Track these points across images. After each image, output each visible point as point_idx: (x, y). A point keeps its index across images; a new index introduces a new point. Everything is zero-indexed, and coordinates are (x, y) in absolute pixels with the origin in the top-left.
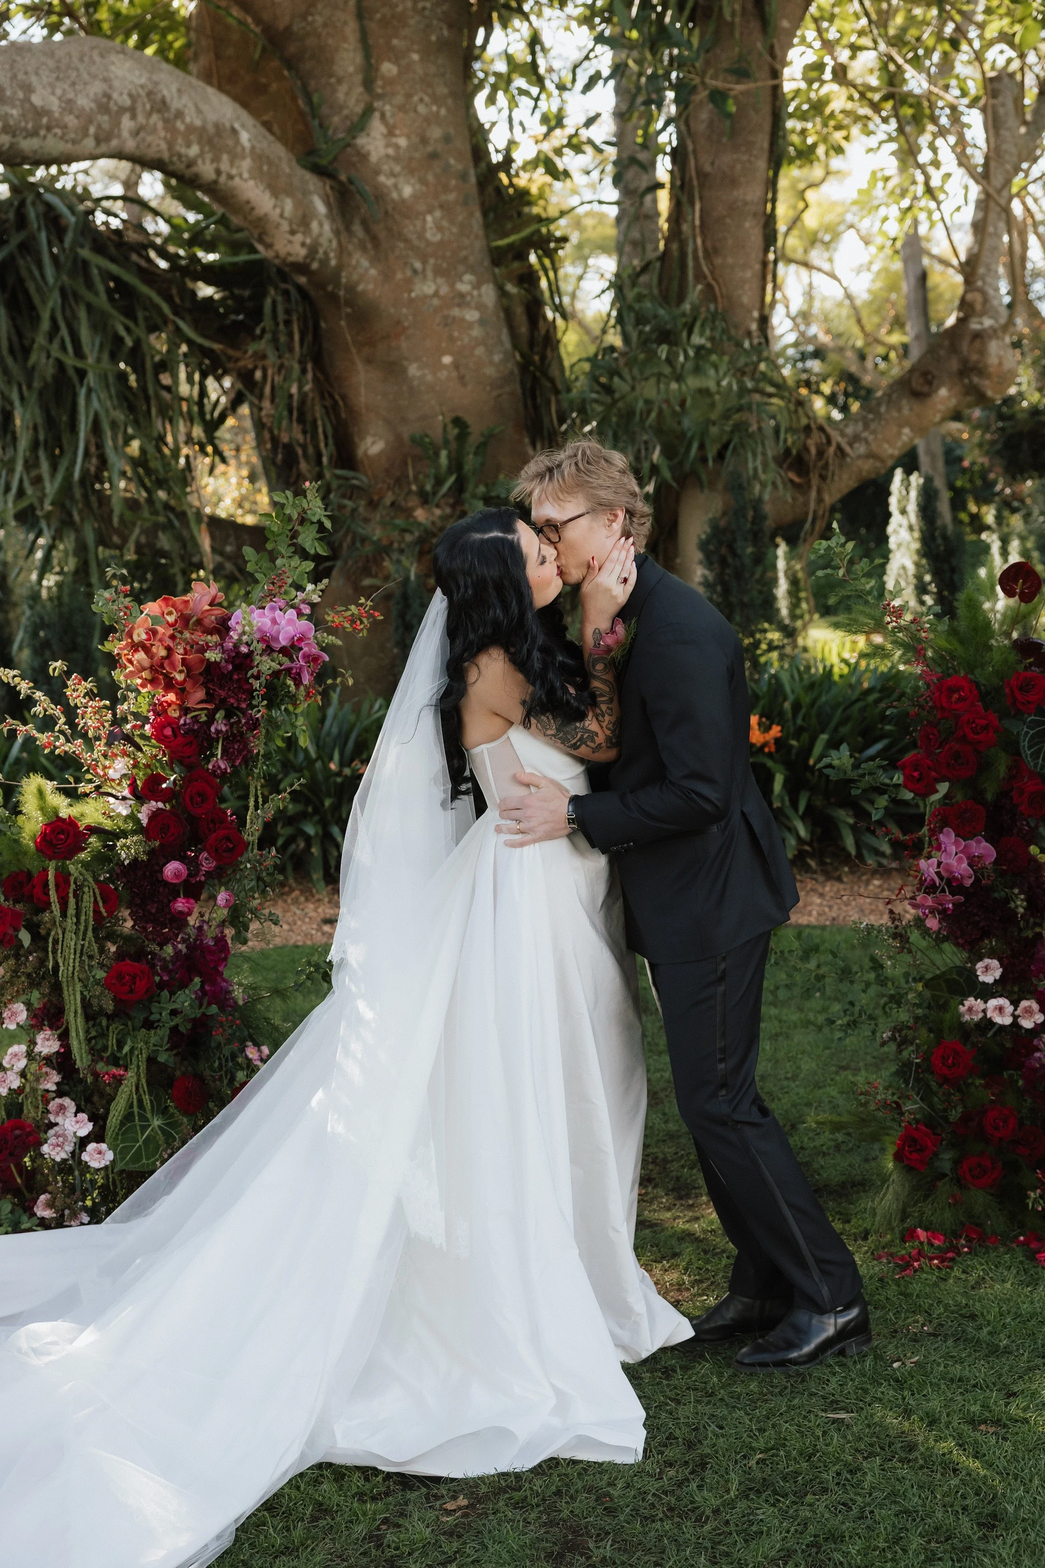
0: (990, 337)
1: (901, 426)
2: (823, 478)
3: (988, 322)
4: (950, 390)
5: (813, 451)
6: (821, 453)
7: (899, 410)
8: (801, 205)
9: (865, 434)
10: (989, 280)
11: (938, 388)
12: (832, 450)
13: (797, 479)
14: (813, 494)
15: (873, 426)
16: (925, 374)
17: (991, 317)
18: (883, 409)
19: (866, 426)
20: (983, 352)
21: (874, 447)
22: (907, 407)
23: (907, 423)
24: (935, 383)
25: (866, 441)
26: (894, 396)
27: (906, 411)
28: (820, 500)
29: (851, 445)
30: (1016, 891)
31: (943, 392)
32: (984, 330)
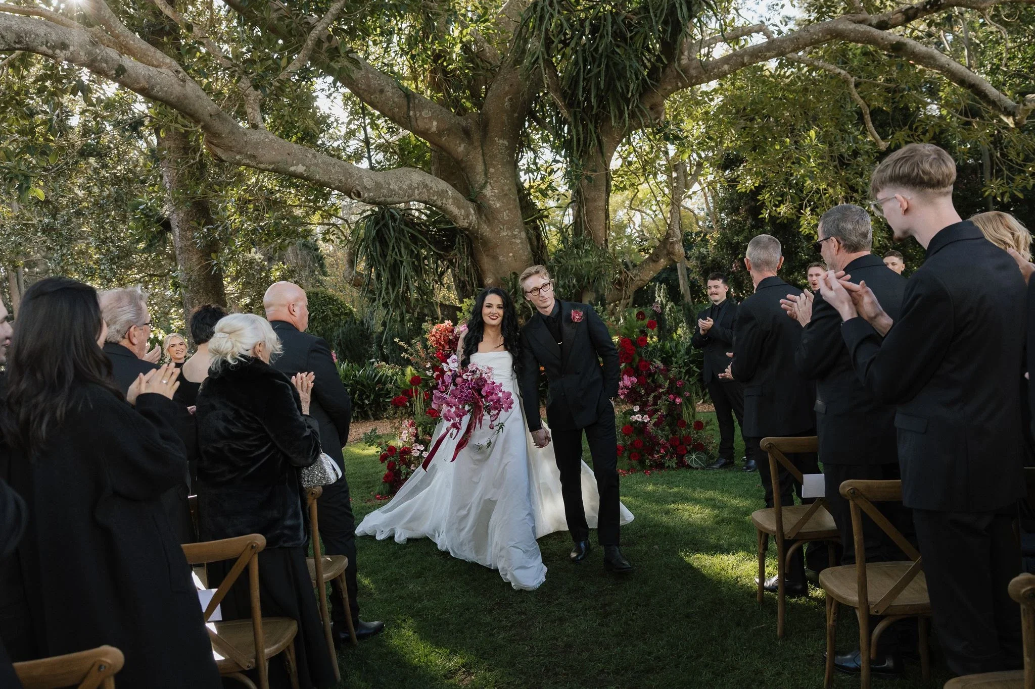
0: (676, 244)
1: (650, 271)
2: (627, 287)
3: (675, 239)
4: (664, 260)
5: (623, 279)
6: (625, 280)
7: (649, 266)
9: (639, 274)
10: (675, 226)
12: (629, 278)
13: (619, 288)
14: (624, 292)
15: (641, 271)
16: (656, 255)
18: (644, 266)
19: (639, 271)
20: (673, 248)
21: (642, 277)
22: (651, 265)
23: (652, 270)
24: (660, 257)
25: (639, 276)
26: (648, 262)
28: (626, 294)
29: (635, 277)
31: (662, 260)
32: (674, 242)
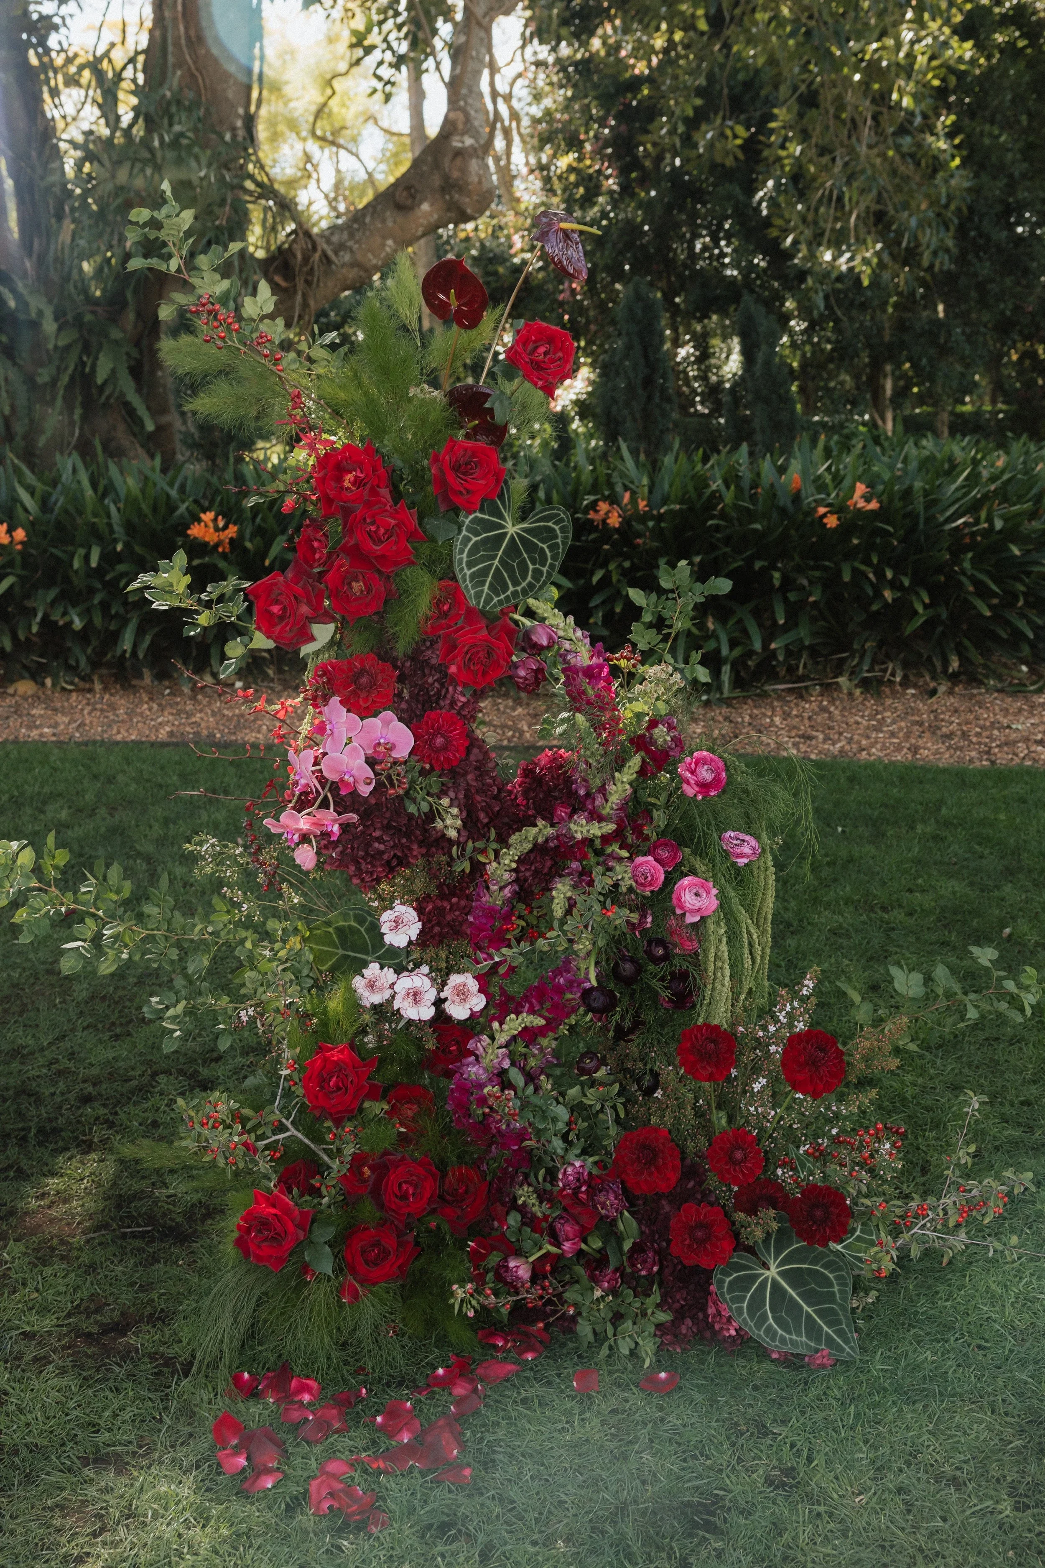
0: (471, 156)
1: (384, 238)
2: (308, 283)
3: (469, 141)
4: (432, 205)
5: (299, 256)
6: (306, 259)
7: (384, 221)
8: (329, 92)
9: (350, 243)
10: (470, 101)
11: (420, 203)
12: (317, 256)
13: (283, 284)
14: (299, 298)
15: (358, 235)
16: (408, 188)
17: (472, 137)
18: (368, 220)
19: (351, 236)
20: (464, 170)
21: (359, 257)
22: (391, 219)
23: (391, 235)
24: (418, 197)
25: (351, 249)
26: (379, 207)
27: (390, 223)
28: (305, 305)
29: (336, 253)
30: (445, 802)
31: (425, 207)
32: (465, 148)
